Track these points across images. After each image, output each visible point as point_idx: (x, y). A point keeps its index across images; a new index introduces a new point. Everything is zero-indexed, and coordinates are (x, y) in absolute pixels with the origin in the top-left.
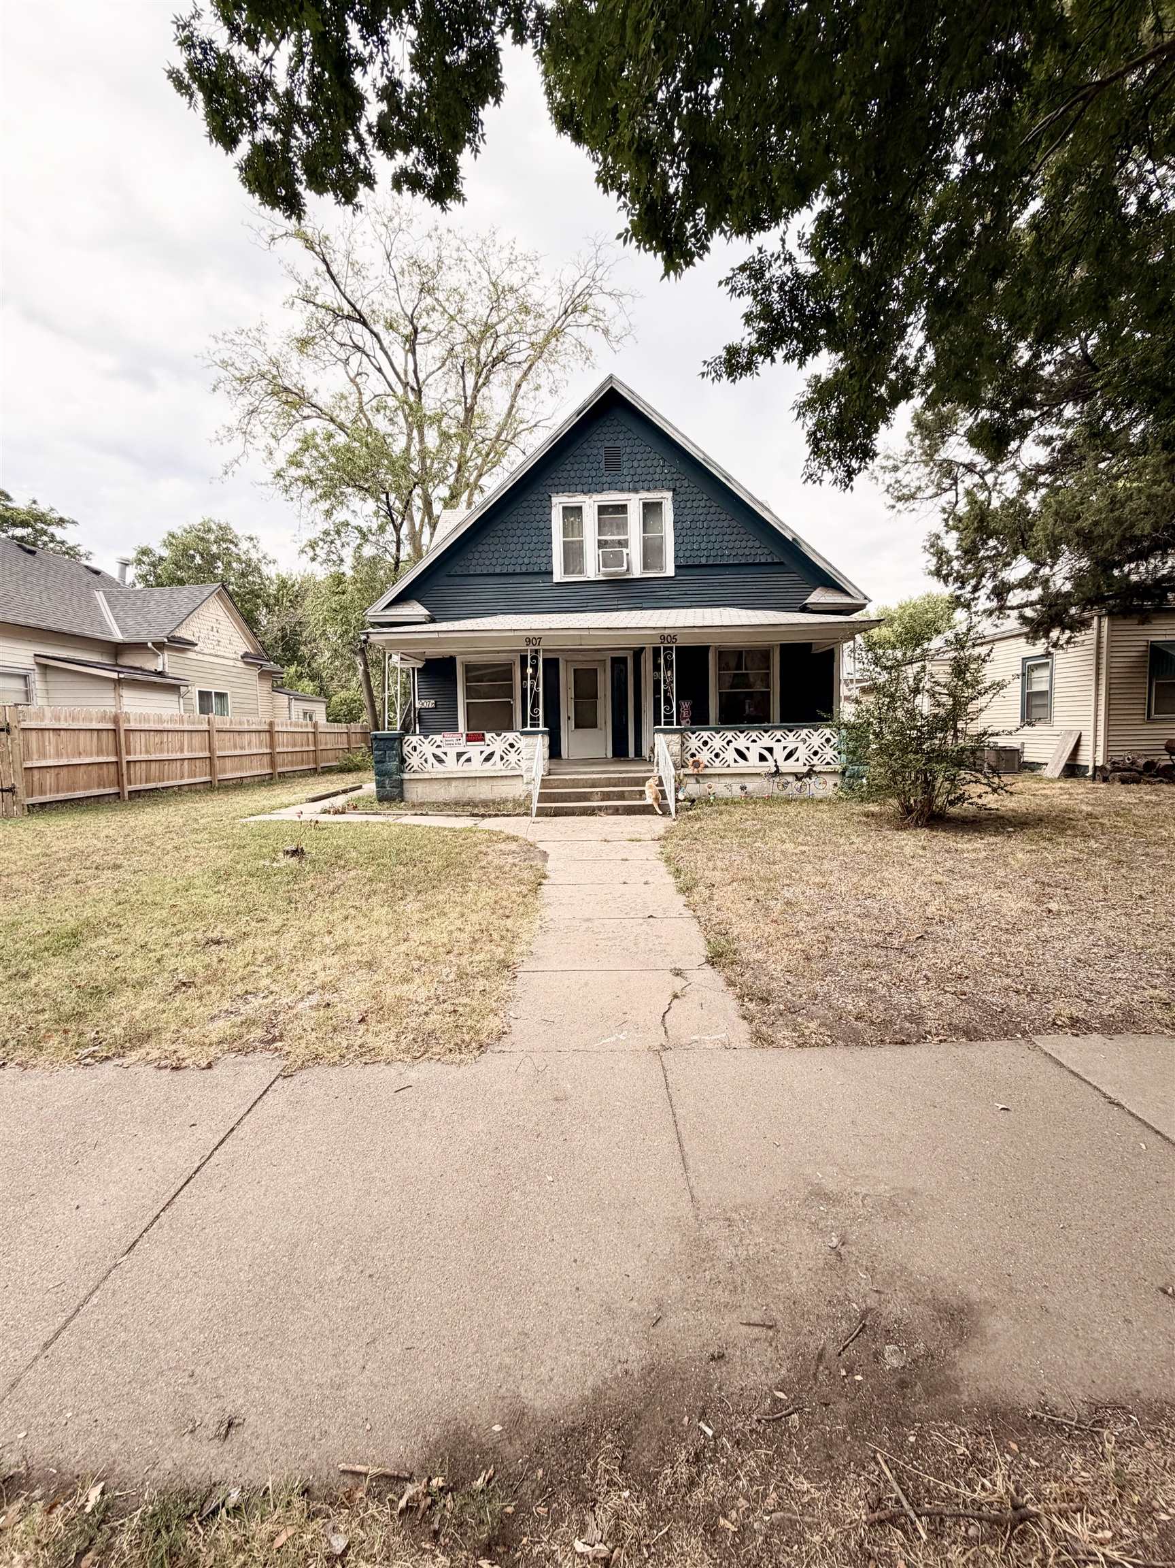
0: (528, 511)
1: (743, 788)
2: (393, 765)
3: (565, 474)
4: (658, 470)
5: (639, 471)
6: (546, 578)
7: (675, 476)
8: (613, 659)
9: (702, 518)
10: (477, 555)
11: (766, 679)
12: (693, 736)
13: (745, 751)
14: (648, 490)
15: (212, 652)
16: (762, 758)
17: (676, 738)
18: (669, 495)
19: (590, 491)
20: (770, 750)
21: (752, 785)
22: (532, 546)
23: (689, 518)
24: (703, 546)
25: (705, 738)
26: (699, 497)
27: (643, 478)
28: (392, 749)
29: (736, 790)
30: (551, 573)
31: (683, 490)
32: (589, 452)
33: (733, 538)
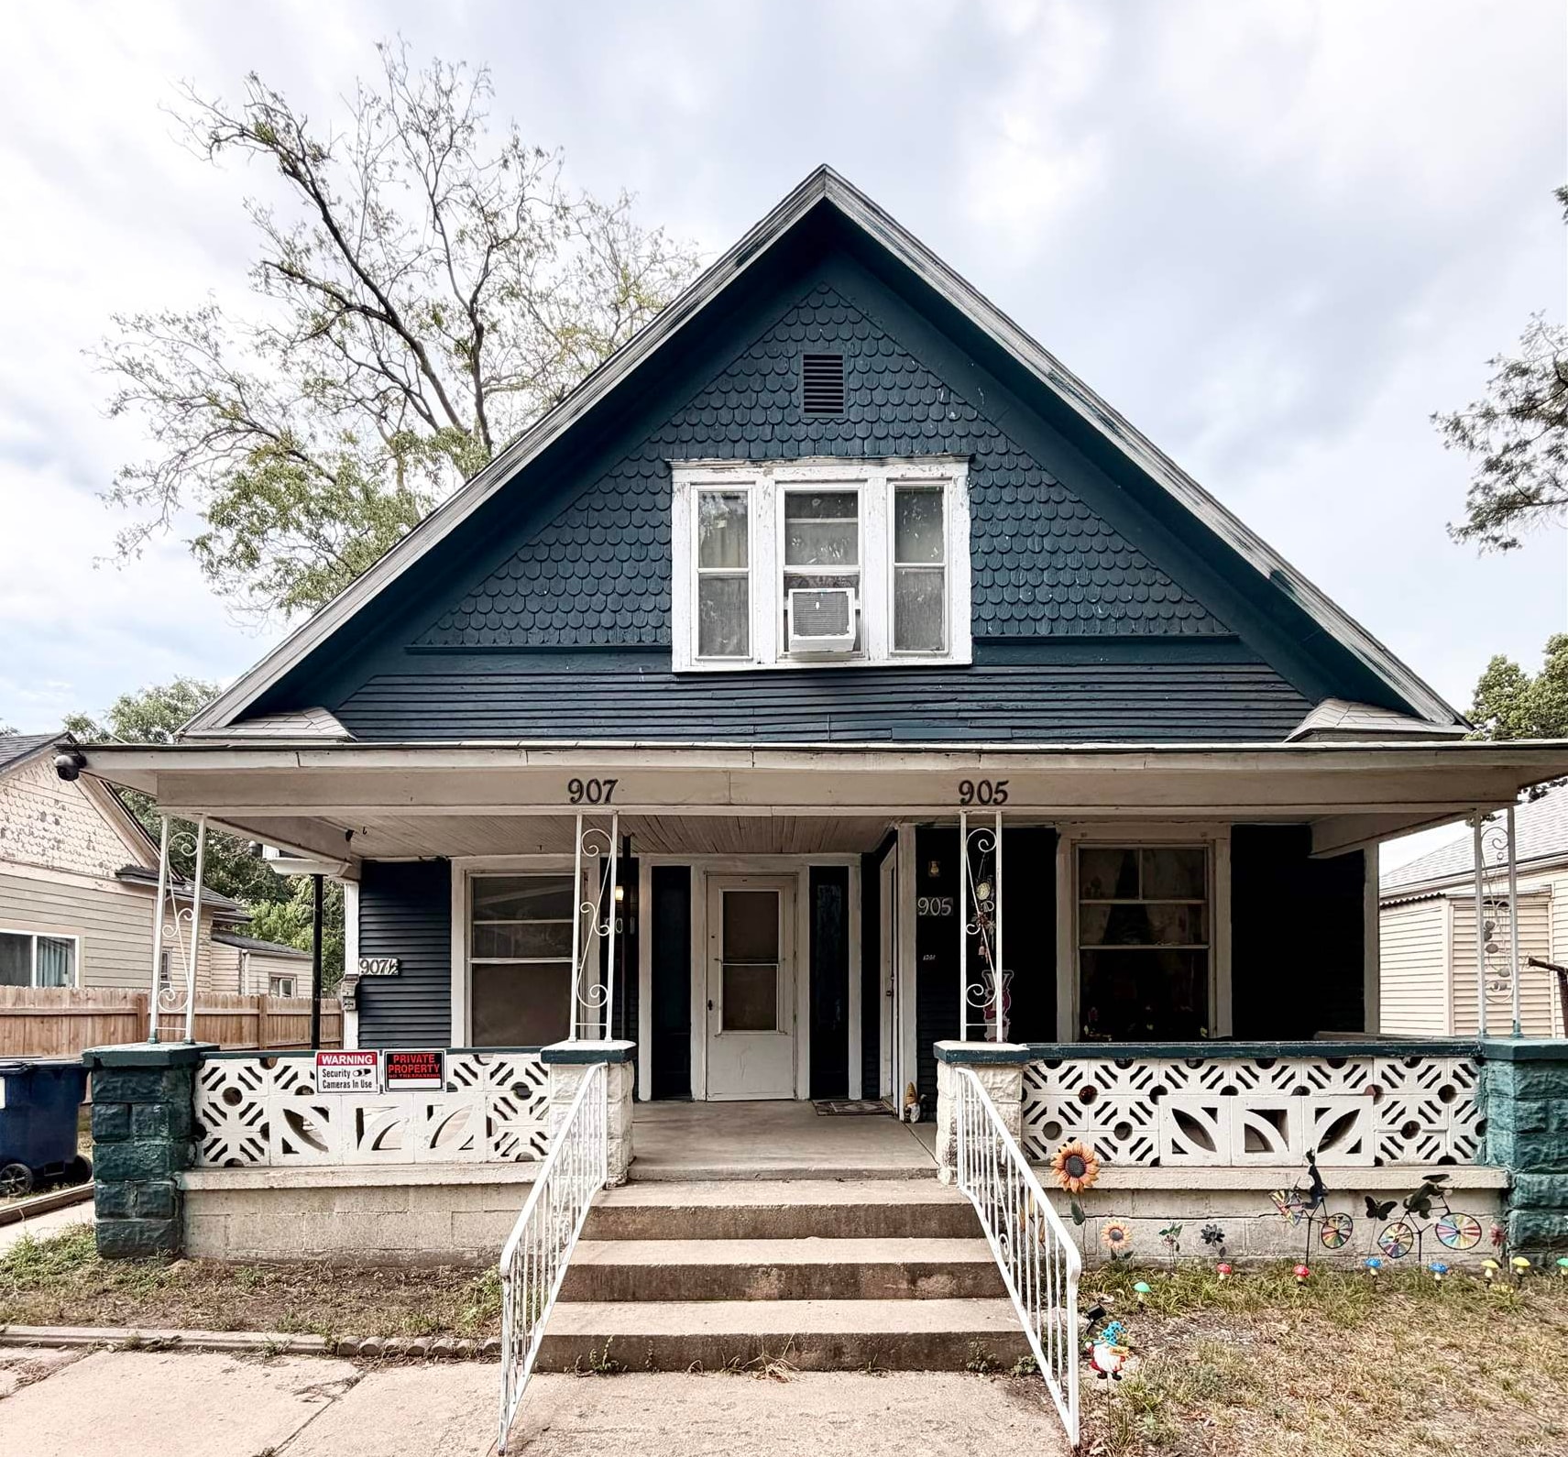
0: (613, 500)
1: (1212, 1237)
2: (152, 1146)
3: (706, 417)
4: (934, 412)
5: (887, 413)
6: (653, 663)
7: (974, 429)
8: (815, 872)
9: (1037, 527)
10: (484, 604)
11: (1196, 921)
12: (1053, 1075)
13: (1204, 1119)
14: (909, 458)
15: (41, 860)
16: (1255, 1140)
17: (1008, 1079)
18: (959, 471)
19: (766, 457)
20: (1276, 1117)
21: (1237, 1226)
22: (621, 585)
23: (1009, 528)
24: (1042, 594)
25: (1088, 1080)
26: (1032, 477)
27: (896, 429)
28: (150, 1098)
29: (1191, 1238)
30: (667, 650)
31: (991, 461)
32: (766, 364)
33: (1115, 576)
